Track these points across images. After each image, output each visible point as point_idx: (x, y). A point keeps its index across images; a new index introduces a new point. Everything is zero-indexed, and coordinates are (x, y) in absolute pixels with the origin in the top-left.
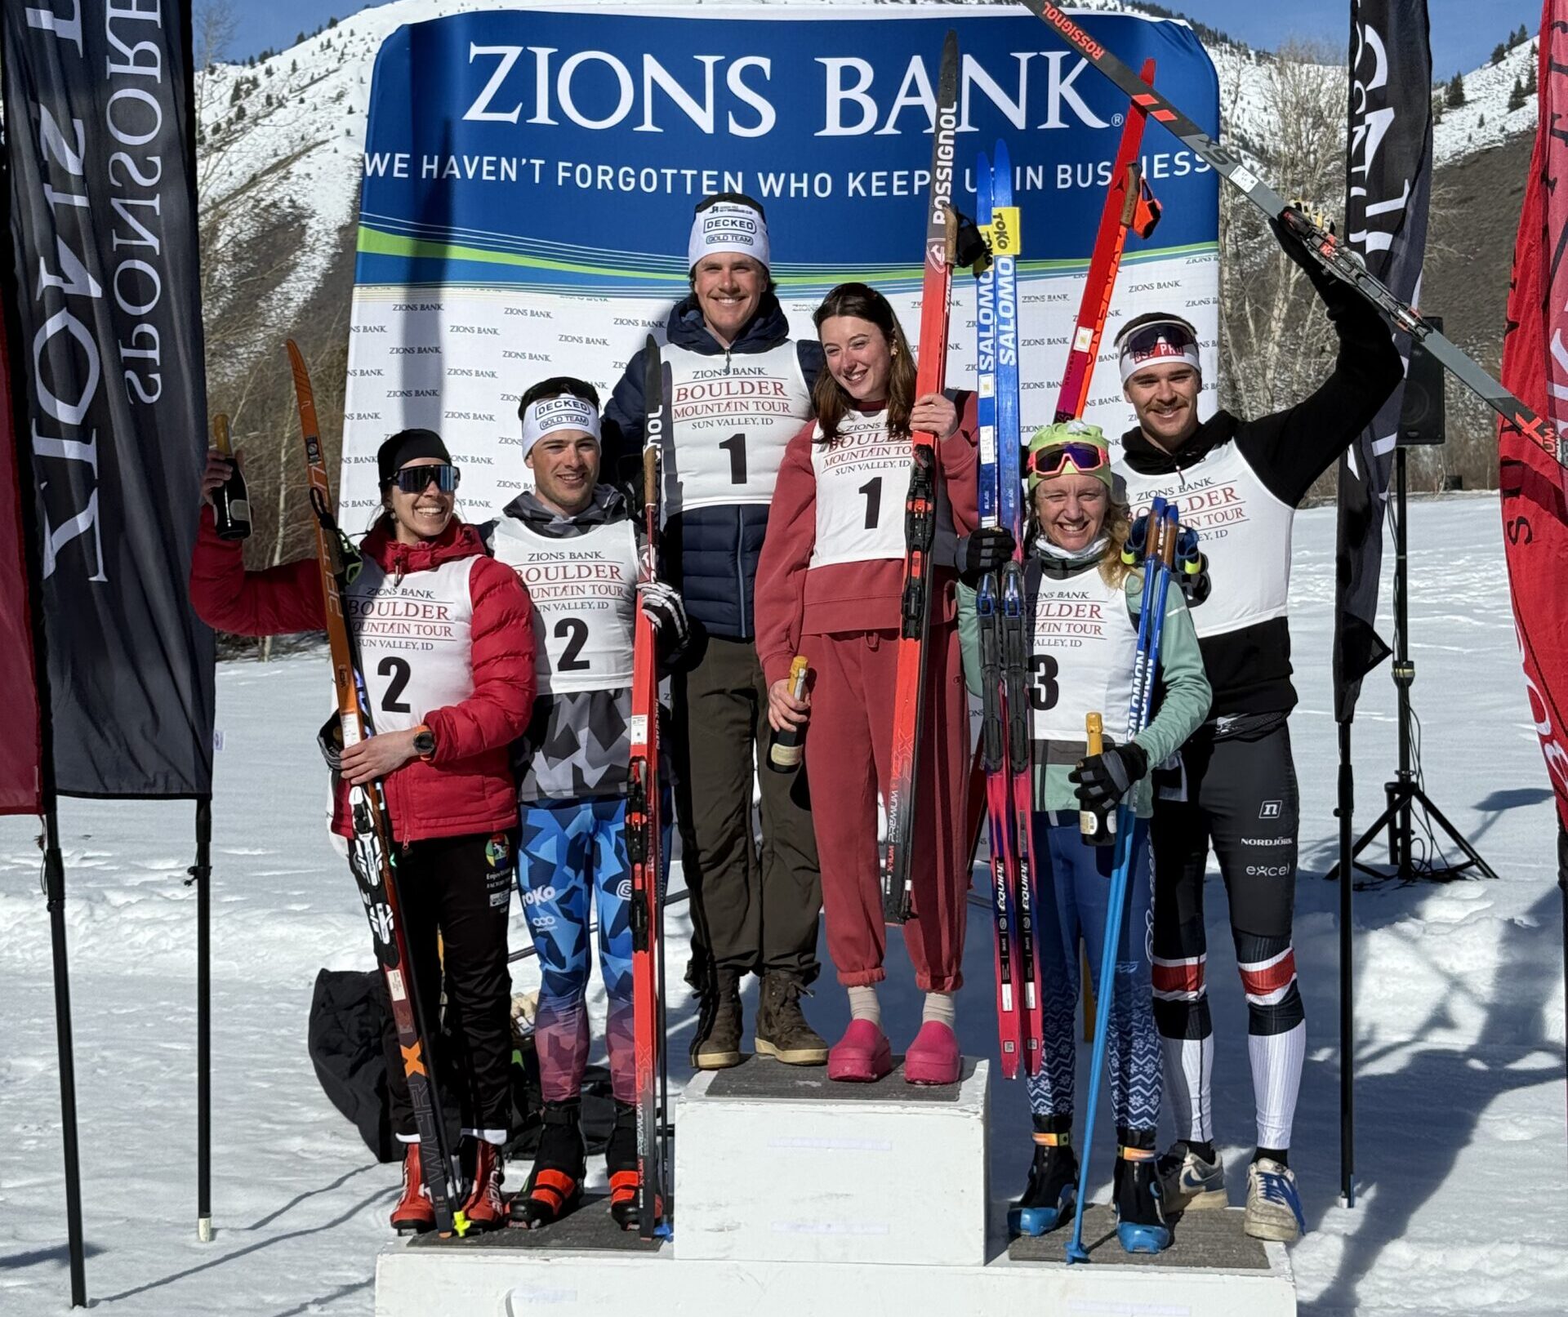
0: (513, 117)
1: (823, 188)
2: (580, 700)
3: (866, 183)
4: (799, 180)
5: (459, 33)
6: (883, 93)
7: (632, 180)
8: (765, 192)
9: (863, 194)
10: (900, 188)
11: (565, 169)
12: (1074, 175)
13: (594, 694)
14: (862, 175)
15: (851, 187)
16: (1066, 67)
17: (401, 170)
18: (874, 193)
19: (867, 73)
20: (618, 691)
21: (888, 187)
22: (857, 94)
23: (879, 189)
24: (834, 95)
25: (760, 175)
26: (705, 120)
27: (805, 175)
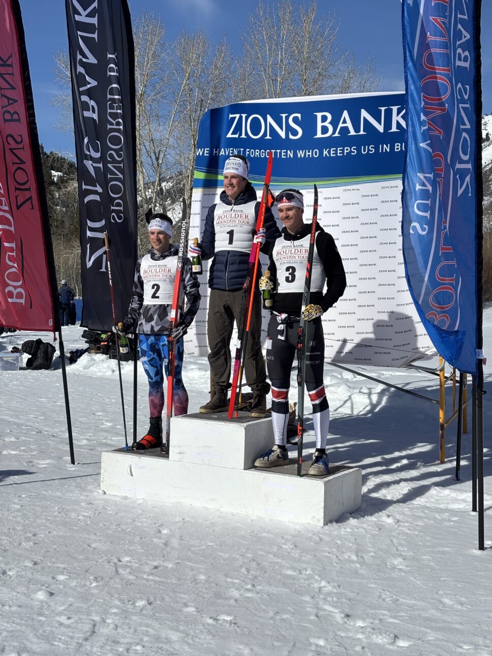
0: (237, 136)
1: (316, 154)
2: (156, 306)
3: (329, 152)
4: (309, 152)
5: (226, 111)
6: (335, 123)
7: (264, 154)
8: (299, 156)
9: (328, 156)
10: (340, 153)
11: (248, 151)
12: (401, 147)
14: (328, 149)
15: (324, 153)
16: (399, 112)
17: (207, 153)
18: (332, 155)
19: (329, 117)
21: (336, 153)
22: (326, 124)
23: (333, 154)
24: (320, 124)
25: (298, 151)
26: (283, 134)
27: (311, 151)
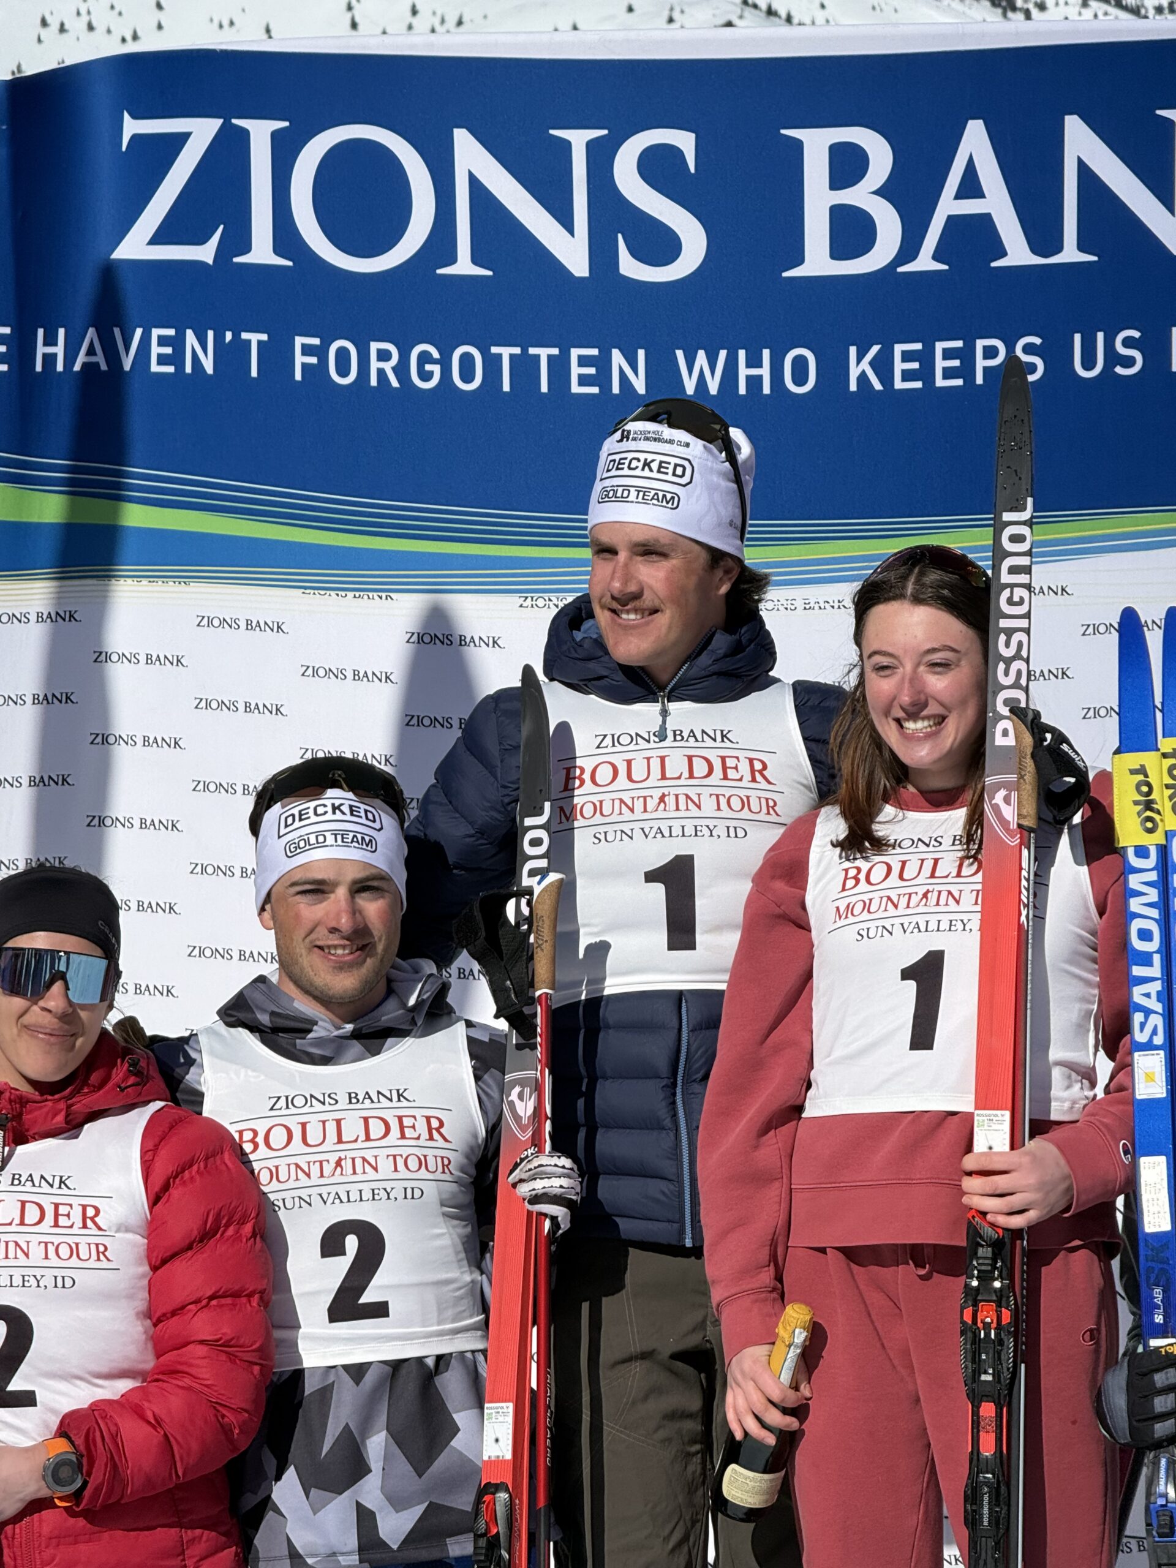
0: (205, 253)
1: (800, 377)
2: (370, 1378)
3: (883, 366)
4: (754, 361)
5: (101, 95)
6: (912, 192)
7: (436, 369)
8: (690, 387)
9: (878, 386)
10: (948, 373)
13: (396, 1366)
14: (875, 349)
15: (854, 372)
18: (899, 384)
19: (881, 155)
20: (441, 1360)
21: (926, 373)
22: (862, 196)
23: (907, 376)
24: (820, 199)
25: (680, 356)
26: (572, 251)
27: (766, 353)
